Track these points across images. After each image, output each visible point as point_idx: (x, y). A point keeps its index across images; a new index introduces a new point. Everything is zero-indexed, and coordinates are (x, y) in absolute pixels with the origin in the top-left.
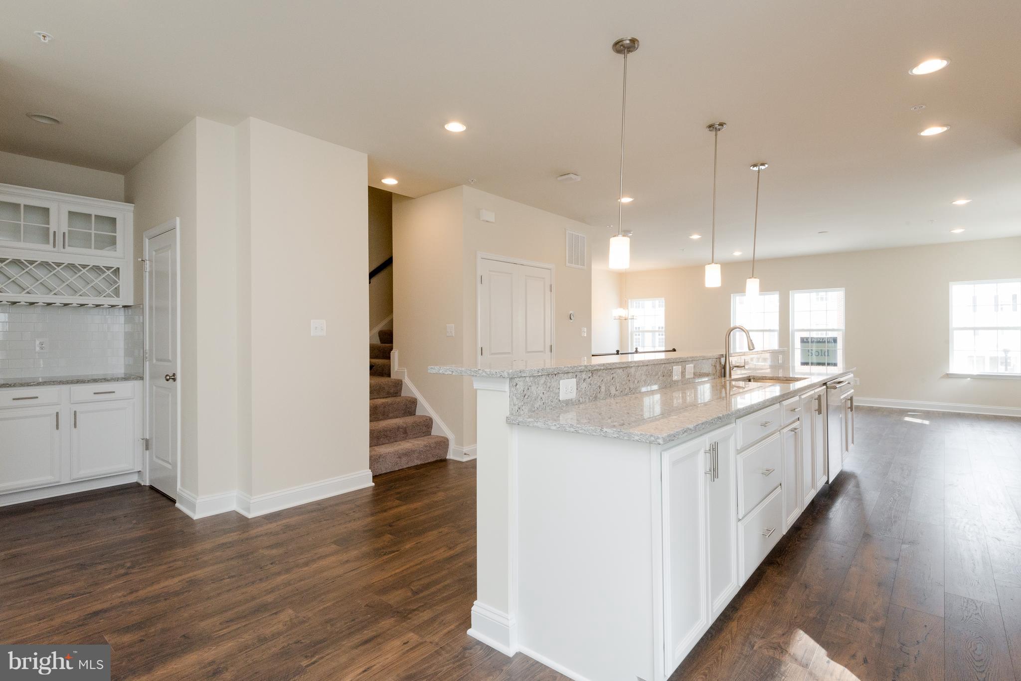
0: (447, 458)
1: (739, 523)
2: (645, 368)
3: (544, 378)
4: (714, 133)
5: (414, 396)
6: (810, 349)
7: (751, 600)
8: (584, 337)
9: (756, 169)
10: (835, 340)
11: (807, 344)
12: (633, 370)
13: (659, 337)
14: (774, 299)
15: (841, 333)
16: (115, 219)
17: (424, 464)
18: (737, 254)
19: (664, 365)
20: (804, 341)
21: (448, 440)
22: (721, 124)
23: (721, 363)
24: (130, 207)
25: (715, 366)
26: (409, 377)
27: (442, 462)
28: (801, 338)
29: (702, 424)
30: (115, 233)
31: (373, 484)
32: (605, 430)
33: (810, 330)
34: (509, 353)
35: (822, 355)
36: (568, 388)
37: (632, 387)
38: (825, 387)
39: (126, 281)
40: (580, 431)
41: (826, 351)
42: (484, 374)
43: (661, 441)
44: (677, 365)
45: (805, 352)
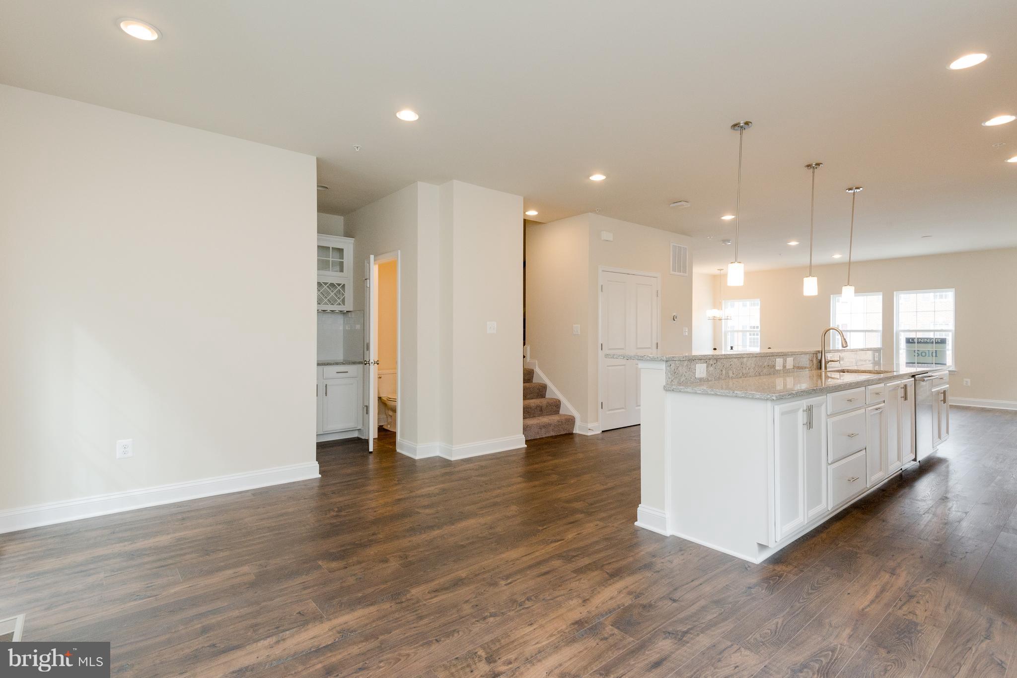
0: (574, 432)
1: (829, 467)
2: (754, 359)
3: (686, 362)
4: (812, 170)
5: (544, 383)
6: (916, 349)
7: (838, 525)
8: (686, 336)
9: (851, 191)
10: (943, 341)
11: (913, 344)
12: (745, 360)
13: (750, 337)
14: (876, 301)
15: (950, 334)
16: (343, 249)
17: (558, 436)
18: (837, 257)
19: (769, 357)
20: (909, 341)
21: (575, 418)
22: (818, 164)
23: (817, 358)
24: (352, 240)
25: (812, 361)
26: (539, 367)
27: (570, 435)
28: (906, 338)
29: (802, 392)
30: (343, 259)
31: (526, 446)
32: (736, 392)
33: (916, 331)
34: (623, 349)
35: (929, 356)
36: (701, 370)
37: (744, 372)
38: (913, 379)
39: (349, 294)
40: (718, 394)
41: (934, 351)
42: (648, 358)
43: (774, 398)
44: (779, 358)
45: (910, 353)
